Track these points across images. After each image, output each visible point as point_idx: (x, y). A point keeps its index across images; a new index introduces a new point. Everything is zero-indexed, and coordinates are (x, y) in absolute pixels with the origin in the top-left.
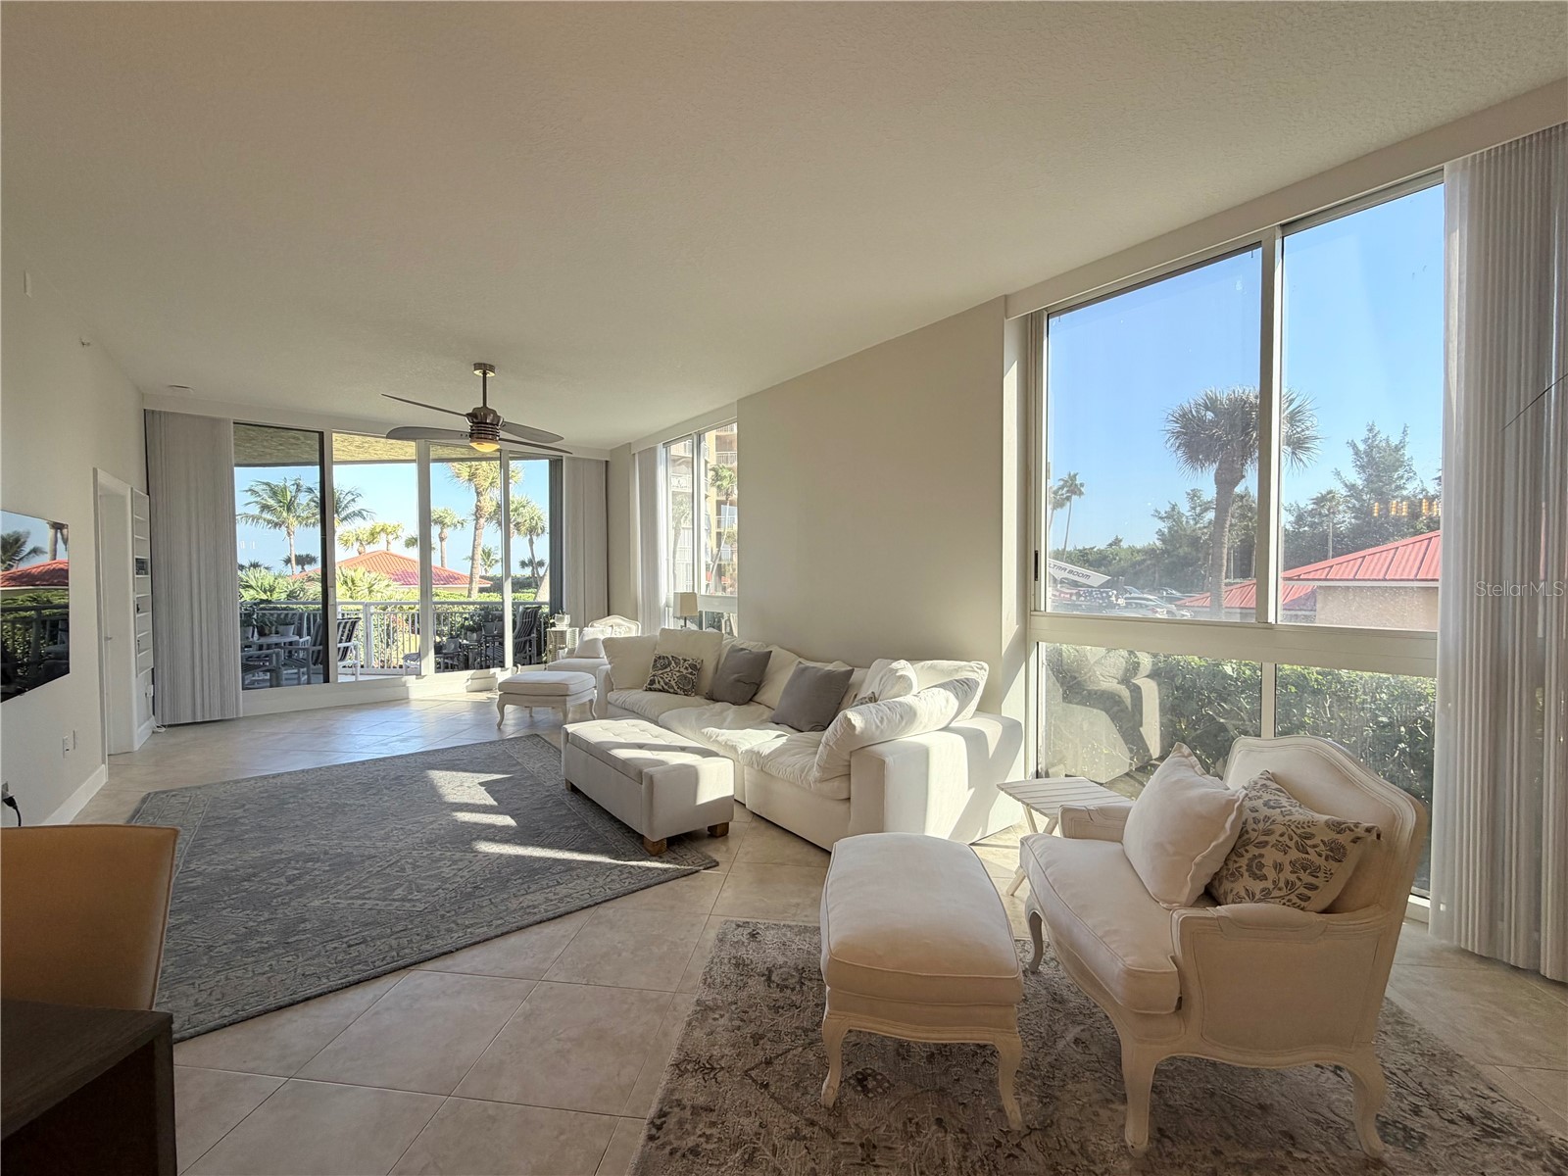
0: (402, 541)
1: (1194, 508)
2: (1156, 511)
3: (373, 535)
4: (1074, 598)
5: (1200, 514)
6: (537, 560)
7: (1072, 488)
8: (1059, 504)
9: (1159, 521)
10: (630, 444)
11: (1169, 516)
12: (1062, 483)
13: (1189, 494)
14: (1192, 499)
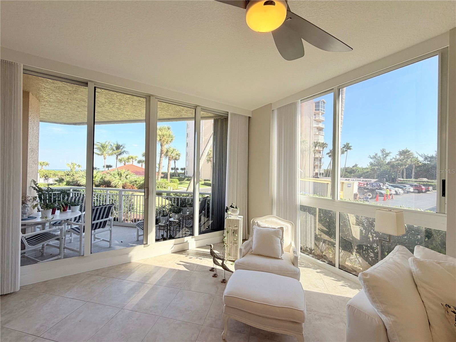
0: (137, 161)
1: (383, 155)
2: (370, 156)
3: (128, 159)
4: (365, 185)
5: (385, 157)
6: (176, 168)
7: (347, 147)
8: (343, 153)
9: (371, 159)
10: (271, 103)
11: (374, 157)
12: (344, 146)
13: (381, 150)
14: (382, 152)
